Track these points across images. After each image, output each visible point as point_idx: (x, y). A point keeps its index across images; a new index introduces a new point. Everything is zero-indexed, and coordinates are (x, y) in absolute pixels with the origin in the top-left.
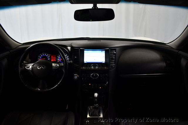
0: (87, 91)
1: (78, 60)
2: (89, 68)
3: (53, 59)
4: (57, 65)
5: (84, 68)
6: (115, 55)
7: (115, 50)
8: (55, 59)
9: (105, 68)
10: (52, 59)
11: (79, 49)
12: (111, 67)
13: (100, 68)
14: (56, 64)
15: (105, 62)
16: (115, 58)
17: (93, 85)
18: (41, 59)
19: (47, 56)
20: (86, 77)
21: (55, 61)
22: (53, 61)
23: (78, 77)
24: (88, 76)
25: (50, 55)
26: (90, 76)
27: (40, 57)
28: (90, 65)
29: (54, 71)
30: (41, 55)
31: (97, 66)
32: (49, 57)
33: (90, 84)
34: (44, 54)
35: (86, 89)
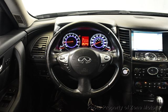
0: (141, 91)
2: (145, 59)
3: (85, 42)
5: (136, 58)
8: (87, 42)
9: (166, 59)
10: (83, 42)
13: (159, 59)
14: (105, 55)
15: (163, 50)
17: (150, 84)
18: (66, 42)
19: (75, 37)
20: (141, 72)
21: (87, 45)
22: (85, 45)
23: (128, 72)
24: (144, 71)
25: (80, 36)
26: (146, 71)
27: (65, 39)
28: (144, 54)
29: (103, 65)
30: (67, 36)
31: (154, 56)
32: (78, 39)
33: (146, 83)
34: (72, 35)
35: (140, 89)
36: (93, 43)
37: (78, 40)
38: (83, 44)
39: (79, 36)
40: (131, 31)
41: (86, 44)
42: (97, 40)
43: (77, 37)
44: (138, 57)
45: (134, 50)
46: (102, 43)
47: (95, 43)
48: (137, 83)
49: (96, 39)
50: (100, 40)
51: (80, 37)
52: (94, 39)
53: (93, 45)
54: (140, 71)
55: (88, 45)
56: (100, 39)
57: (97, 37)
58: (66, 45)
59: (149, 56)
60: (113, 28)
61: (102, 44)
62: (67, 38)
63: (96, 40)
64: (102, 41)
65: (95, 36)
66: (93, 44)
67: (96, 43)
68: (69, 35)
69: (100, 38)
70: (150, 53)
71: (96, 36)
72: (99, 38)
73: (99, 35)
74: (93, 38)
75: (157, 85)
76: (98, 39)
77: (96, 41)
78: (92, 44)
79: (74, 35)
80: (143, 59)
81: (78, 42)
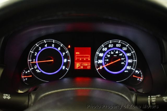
3: (83, 61)
8: (87, 61)
10: (78, 61)
18: (37, 62)
19: (59, 48)
21: (86, 67)
22: (82, 67)
25: (69, 47)
27: (34, 54)
30: (38, 48)
32: (66, 54)
34: (50, 44)
36: (100, 61)
37: (66, 57)
38: (78, 65)
39: (67, 47)
41: (84, 66)
42: (110, 54)
43: (61, 48)
46: (123, 61)
47: (105, 62)
49: (108, 54)
50: (118, 54)
51: (69, 49)
52: (104, 52)
53: (101, 67)
55: (89, 67)
56: (117, 52)
57: (111, 48)
58: (37, 69)
61: (122, 63)
62: (38, 51)
63: (109, 56)
64: (122, 57)
65: (105, 47)
66: (101, 64)
67: (108, 62)
68: (45, 44)
69: (119, 51)
71: (108, 45)
72: (116, 50)
73: (115, 44)
74: (101, 51)
76: (112, 53)
77: (108, 58)
78: (99, 65)
79: (55, 43)
81: (65, 60)
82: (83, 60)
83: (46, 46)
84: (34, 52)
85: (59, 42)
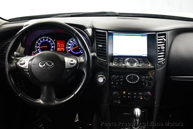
0: (119, 102)
1: (105, 51)
2: (123, 65)
4: (72, 61)
5: (114, 64)
6: (165, 43)
7: (165, 34)
8: (63, 47)
9: (150, 65)
11: (106, 32)
12: (160, 64)
13: (141, 65)
14: (71, 59)
15: (148, 55)
16: (165, 49)
17: (129, 94)
18: (39, 47)
19: (50, 41)
20: (118, 80)
21: (62, 50)
22: (60, 50)
23: (104, 79)
24: (122, 78)
25: (55, 40)
26: (124, 79)
27: (38, 43)
28: (124, 60)
29: (68, 71)
30: (40, 41)
31: (136, 62)
32: (53, 44)
33: (124, 92)
34: (45, 39)
35: (118, 99)
36: (69, 48)
37: (53, 45)
38: (58, 49)
39: (54, 40)
40: (108, 33)
41: (61, 50)
42: (74, 44)
43: (51, 41)
44: (116, 62)
45: (113, 55)
47: (71, 48)
48: (115, 93)
49: (73, 44)
51: (54, 41)
52: (71, 43)
53: (69, 50)
54: (118, 78)
55: (64, 50)
57: (74, 41)
58: (39, 51)
59: (129, 62)
60: (87, 30)
61: (80, 49)
62: (40, 42)
63: (73, 45)
65: (71, 41)
66: (70, 49)
67: (73, 48)
68: (43, 39)
70: (131, 58)
71: (73, 40)
74: (70, 43)
75: (137, 95)
76: (75, 44)
77: (73, 46)
78: (69, 49)
79: (48, 39)
80: (122, 65)
81: (53, 47)
82: (61, 47)
83: (44, 40)
84: (38, 42)
85: (50, 38)
